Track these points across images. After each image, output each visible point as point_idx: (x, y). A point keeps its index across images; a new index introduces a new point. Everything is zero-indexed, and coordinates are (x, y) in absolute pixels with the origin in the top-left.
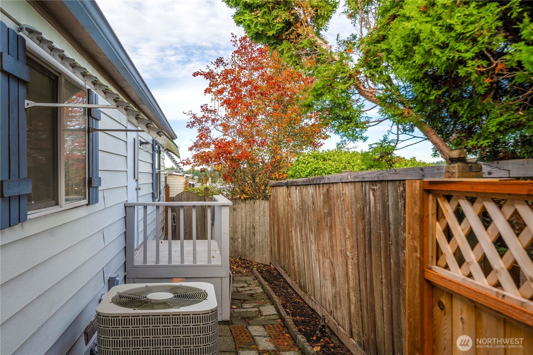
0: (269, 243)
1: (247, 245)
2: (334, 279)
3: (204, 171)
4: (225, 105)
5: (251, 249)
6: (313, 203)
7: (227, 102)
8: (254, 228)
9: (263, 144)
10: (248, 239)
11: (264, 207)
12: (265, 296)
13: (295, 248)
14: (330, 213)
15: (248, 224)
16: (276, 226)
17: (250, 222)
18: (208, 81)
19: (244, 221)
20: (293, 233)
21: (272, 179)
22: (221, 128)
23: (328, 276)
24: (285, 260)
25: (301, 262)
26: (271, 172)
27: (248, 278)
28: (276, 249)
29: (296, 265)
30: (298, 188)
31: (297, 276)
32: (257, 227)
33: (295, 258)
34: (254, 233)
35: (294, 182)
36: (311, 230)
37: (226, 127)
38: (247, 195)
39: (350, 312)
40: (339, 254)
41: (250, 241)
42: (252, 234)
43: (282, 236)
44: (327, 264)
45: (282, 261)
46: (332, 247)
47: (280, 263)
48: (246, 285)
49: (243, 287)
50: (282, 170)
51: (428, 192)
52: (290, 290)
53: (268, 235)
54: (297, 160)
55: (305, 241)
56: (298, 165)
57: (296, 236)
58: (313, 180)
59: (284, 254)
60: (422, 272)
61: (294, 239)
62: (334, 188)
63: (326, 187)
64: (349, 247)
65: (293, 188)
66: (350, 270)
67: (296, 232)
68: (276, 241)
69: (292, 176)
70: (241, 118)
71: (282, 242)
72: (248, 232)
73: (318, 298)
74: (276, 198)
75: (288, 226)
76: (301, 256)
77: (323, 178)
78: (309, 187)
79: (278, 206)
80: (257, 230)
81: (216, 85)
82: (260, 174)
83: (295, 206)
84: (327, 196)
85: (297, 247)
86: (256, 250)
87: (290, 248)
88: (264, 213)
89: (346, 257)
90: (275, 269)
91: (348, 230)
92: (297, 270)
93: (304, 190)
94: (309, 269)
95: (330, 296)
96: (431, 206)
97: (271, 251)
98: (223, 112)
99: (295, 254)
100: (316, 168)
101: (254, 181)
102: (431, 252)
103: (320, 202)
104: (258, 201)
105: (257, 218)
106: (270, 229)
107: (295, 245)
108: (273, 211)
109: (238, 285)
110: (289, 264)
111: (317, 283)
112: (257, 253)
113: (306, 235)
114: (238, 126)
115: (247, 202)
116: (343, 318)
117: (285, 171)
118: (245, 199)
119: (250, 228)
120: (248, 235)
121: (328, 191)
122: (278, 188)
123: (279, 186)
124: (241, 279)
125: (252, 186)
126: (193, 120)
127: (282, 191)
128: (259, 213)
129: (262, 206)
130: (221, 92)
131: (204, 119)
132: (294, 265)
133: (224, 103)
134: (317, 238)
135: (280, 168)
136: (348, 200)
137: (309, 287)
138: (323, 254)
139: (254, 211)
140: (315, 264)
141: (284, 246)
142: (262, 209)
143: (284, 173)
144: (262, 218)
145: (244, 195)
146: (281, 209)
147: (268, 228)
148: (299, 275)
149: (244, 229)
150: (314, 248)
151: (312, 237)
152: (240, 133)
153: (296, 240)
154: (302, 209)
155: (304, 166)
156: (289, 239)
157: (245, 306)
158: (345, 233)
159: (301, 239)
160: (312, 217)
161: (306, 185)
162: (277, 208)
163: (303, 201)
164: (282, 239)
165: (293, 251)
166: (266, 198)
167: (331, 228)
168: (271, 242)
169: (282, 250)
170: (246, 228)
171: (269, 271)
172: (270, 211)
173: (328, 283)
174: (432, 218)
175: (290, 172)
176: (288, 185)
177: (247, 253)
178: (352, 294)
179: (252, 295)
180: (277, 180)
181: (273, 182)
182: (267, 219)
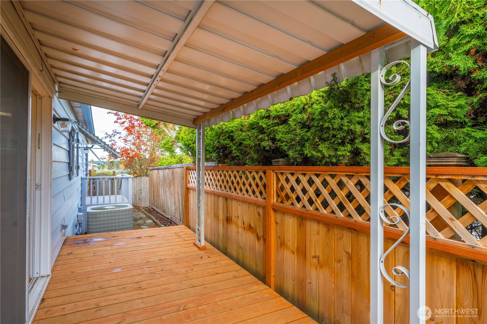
0: (149, 197)
1: (137, 199)
2: (175, 203)
3: (112, 163)
4: (126, 130)
5: (140, 201)
6: (168, 176)
7: (127, 128)
8: (141, 190)
9: (146, 150)
10: (138, 196)
11: (146, 180)
12: (147, 218)
13: (161, 196)
14: (174, 179)
15: (138, 188)
16: (152, 188)
17: (139, 188)
18: (116, 117)
19: (136, 187)
20: (160, 189)
21: (150, 167)
22: (123, 141)
23: (173, 203)
24: (156, 202)
25: (164, 201)
26: (150, 163)
27: (138, 213)
28: (152, 199)
29: (161, 203)
30: (162, 170)
31: (162, 207)
32: (143, 190)
33: (161, 200)
34: (141, 193)
35: (161, 168)
36: (167, 186)
37: (126, 141)
38: (137, 174)
39: (180, 213)
40: (176, 193)
41: (139, 197)
42: (140, 193)
43: (155, 192)
44: (173, 198)
45: (155, 203)
46: (174, 191)
47: (154, 205)
48: (138, 215)
49: (136, 216)
50: (155, 162)
51: (187, 169)
52: (158, 214)
53: (148, 193)
54: (163, 158)
55: (165, 192)
56: (163, 160)
57: (161, 190)
58: (168, 167)
59: (156, 200)
60: (186, 186)
61: (160, 192)
62: (175, 170)
63: (172, 169)
64: (179, 190)
65: (160, 170)
66: (180, 198)
67: (161, 189)
68: (152, 195)
69: (160, 165)
70: (134, 137)
71: (155, 195)
72: (138, 192)
73: (170, 213)
74: (152, 175)
75: (158, 187)
76: (163, 198)
77: (171, 166)
78: (166, 170)
79: (153, 179)
80: (142, 191)
81: (121, 119)
82: (144, 164)
83: (161, 178)
84: (173, 173)
85: (162, 195)
86: (142, 200)
87: (159, 196)
88: (146, 183)
89: (179, 193)
90: (152, 208)
91: (179, 184)
92: (162, 204)
93: (165, 171)
94: (166, 202)
95: (174, 210)
96: (188, 172)
97: (150, 200)
98: (124, 133)
99: (161, 198)
100: (171, 162)
101: (141, 168)
102: (188, 181)
103: (170, 176)
104: (143, 177)
105: (143, 185)
106: (150, 190)
107: (161, 194)
108: (151, 182)
109: (134, 215)
110: (158, 204)
111: (169, 207)
112: (143, 202)
113: (165, 189)
114: (133, 141)
115: (137, 178)
116: (178, 216)
117: (157, 163)
118: (136, 177)
119: (139, 190)
120: (138, 194)
121: (173, 171)
122: (153, 171)
123: (154, 170)
124: (135, 213)
125: (140, 170)
126: (106, 136)
127: (156, 172)
128: (144, 183)
129: (145, 179)
130: (123, 123)
131: (113, 136)
132: (160, 203)
133: (125, 129)
134: (169, 189)
135: (154, 161)
136: (179, 173)
137: (166, 210)
138: (172, 195)
139: (141, 182)
140: (169, 199)
141: (156, 196)
142: (145, 181)
143: (156, 164)
144: (145, 185)
145: (136, 175)
146: (155, 180)
147: (148, 190)
148: (163, 206)
149: (136, 191)
150: (168, 193)
151: (167, 189)
152: (134, 144)
153: (161, 192)
154: (164, 179)
155: (166, 161)
156: (158, 192)
157: (138, 221)
158: (178, 185)
159: (163, 191)
160: (167, 181)
161: (165, 169)
162: (153, 180)
163: (164, 176)
164: (155, 193)
165: (160, 197)
166: (147, 175)
167: (174, 184)
168: (150, 196)
169: (155, 198)
170: (137, 191)
171: (149, 209)
172: (149, 181)
173: (173, 205)
174: (188, 174)
175: (159, 164)
176: (158, 169)
177: (137, 202)
178: (180, 206)
179: (141, 218)
180: (153, 167)
181: (151, 168)
182: (148, 186)
